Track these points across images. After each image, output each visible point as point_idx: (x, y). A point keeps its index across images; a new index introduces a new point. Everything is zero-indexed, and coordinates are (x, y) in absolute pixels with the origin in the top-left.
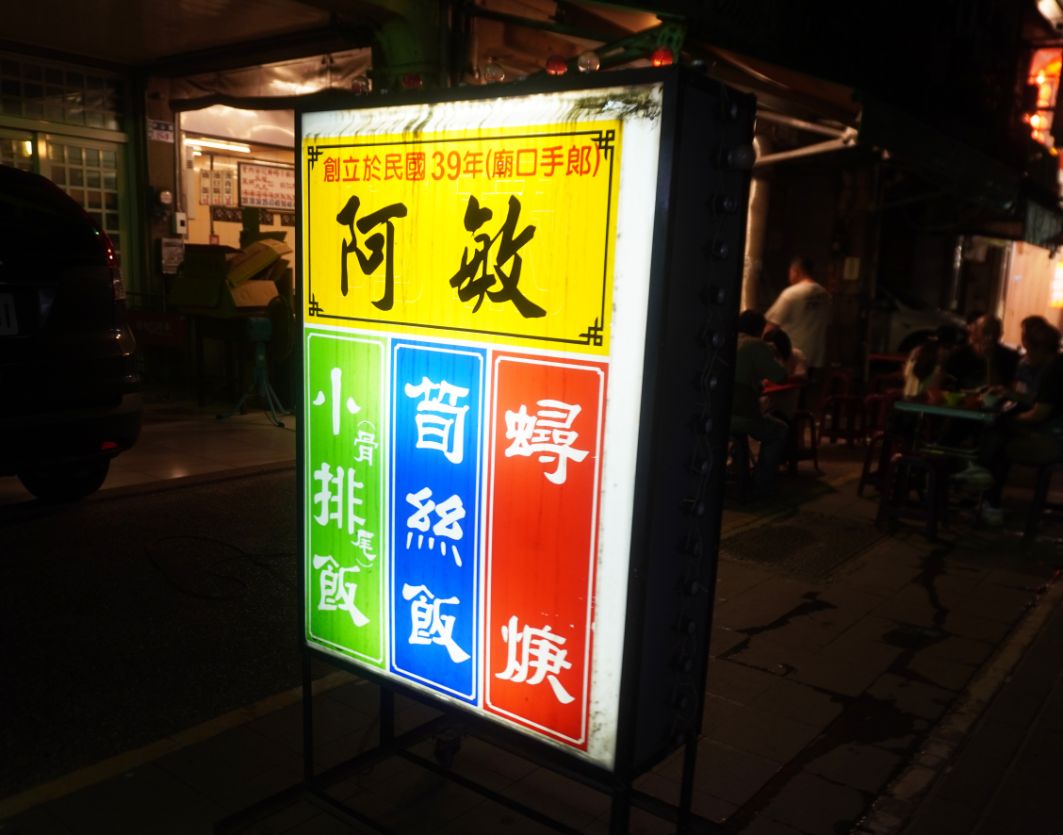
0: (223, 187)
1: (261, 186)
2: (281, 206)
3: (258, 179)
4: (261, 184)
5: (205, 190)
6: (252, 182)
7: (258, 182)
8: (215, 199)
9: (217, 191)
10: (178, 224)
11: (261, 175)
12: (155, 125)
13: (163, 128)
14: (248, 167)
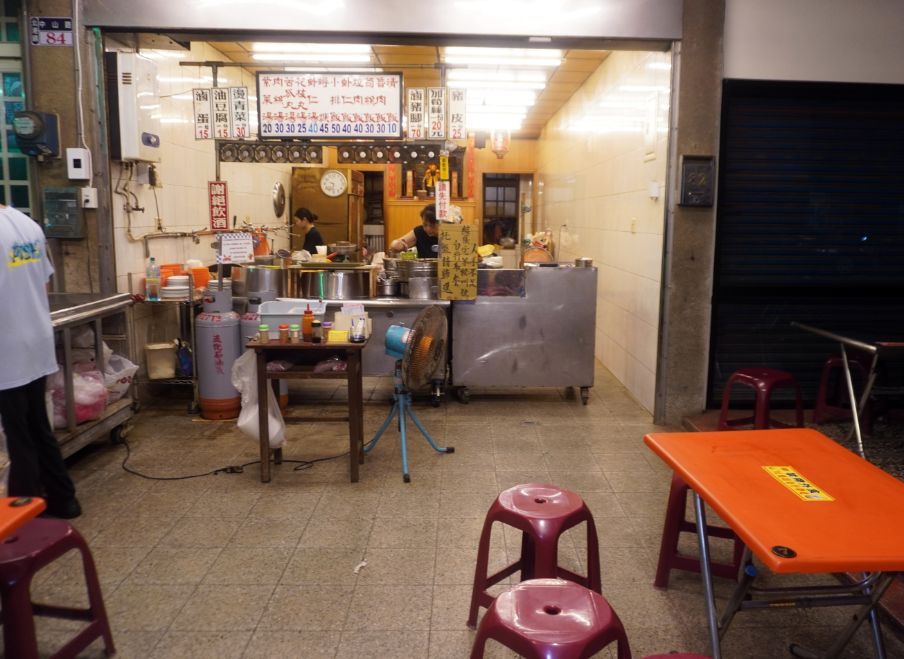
0: (231, 112)
1: (296, 105)
2: (330, 133)
3: (289, 93)
4: (296, 101)
5: (203, 118)
6: (279, 99)
7: (291, 99)
8: (219, 130)
9: (221, 118)
10: (70, 164)
11: (295, 88)
12: (43, 24)
13: (55, 25)
14: (272, 77)
